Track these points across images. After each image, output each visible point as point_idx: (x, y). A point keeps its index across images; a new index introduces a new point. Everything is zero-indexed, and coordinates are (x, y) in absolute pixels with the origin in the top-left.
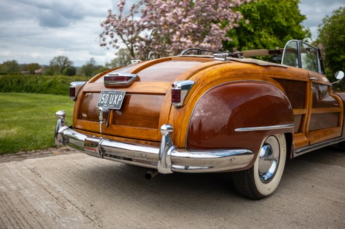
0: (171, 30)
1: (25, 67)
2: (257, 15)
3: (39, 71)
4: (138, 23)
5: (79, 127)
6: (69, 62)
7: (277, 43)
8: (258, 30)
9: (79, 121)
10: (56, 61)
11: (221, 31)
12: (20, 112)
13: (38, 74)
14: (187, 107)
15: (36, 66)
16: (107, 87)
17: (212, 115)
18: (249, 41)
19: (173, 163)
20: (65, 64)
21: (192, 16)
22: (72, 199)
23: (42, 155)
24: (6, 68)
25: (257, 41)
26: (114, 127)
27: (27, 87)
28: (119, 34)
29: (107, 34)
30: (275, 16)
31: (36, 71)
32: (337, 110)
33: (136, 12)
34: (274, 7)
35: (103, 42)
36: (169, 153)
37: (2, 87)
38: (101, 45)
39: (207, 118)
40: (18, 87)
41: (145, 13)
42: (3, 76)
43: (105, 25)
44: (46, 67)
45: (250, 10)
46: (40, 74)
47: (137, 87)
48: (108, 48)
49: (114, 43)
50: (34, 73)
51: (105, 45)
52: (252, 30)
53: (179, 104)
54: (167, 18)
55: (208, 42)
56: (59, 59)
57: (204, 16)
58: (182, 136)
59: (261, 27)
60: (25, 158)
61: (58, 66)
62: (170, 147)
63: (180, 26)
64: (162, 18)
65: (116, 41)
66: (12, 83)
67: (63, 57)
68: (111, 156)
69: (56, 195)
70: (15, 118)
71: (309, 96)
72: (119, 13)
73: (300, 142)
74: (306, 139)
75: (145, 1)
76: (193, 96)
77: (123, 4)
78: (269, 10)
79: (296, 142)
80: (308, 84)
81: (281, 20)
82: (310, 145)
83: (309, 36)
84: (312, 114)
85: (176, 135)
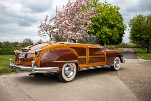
0: (64, 29)
1: (13, 44)
2: (101, 21)
3: (19, 45)
4: (53, 26)
5: (16, 63)
6: (31, 41)
7: (110, 31)
8: (102, 26)
9: (16, 62)
10: (25, 41)
12: (5, 62)
13: (18, 46)
14: (40, 56)
15: (17, 43)
16: (22, 52)
17: (49, 58)
18: (99, 30)
19: (35, 71)
20: (29, 42)
21: (73, 23)
22: (12, 83)
23: (8, 74)
24: (4, 45)
25: (102, 31)
26: (23, 63)
27: (11, 52)
28: (45, 31)
29: (41, 31)
30: (108, 20)
31: (17, 45)
32: (103, 56)
33: (51, 22)
34: (108, 17)
35: (39, 34)
36: (34, 68)
37: (1, 53)
38: (39, 35)
39: (47, 59)
40: (7, 53)
41: (55, 22)
42: (2, 48)
43: (40, 27)
44: (22, 43)
45: (98, 19)
46: (19, 47)
47: (29, 52)
48: (41, 36)
49: (44, 34)
50: (16, 46)
51: (40, 35)
52: (100, 27)
53: (37, 56)
54: (62, 24)
55: (79, 32)
56: (27, 40)
57: (78, 22)
58: (39, 64)
60: (3, 75)
61: (26, 43)
62: (34, 66)
63: (68, 27)
64: (60, 24)
65: (44, 33)
66: (5, 51)
67: (28, 39)
68: (22, 70)
69: (8, 83)
70: (3, 64)
71: (88, 52)
72: (45, 22)
73: (84, 66)
74: (87, 65)
75: (55, 18)
76: (41, 53)
77: (47, 19)
78: (106, 18)
79: (82, 66)
80: (87, 49)
81: (111, 22)
82: (88, 67)
83: (126, 27)
84: (89, 58)
85: (37, 64)
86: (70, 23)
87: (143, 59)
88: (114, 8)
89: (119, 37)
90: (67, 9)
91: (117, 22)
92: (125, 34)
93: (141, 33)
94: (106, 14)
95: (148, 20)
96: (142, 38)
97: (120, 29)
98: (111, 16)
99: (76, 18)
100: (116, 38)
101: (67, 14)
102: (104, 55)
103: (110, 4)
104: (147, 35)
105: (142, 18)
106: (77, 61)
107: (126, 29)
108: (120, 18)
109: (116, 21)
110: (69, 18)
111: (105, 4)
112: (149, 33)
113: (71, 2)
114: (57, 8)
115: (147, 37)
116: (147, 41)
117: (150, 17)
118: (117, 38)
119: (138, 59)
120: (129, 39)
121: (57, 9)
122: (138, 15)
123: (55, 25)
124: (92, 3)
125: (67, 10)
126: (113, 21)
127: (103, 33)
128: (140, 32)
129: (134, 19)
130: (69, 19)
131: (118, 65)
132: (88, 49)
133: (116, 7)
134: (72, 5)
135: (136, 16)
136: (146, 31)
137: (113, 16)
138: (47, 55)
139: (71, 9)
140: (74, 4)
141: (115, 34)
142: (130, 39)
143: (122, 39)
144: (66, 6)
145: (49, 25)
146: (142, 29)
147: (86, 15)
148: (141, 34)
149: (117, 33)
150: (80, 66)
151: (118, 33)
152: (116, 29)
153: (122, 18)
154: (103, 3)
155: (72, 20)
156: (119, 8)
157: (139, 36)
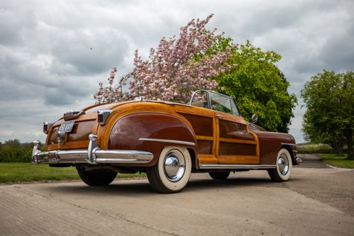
2: (238, 84)
4: (127, 94)
5: (49, 149)
7: (259, 107)
8: (241, 97)
9: (50, 145)
11: (200, 97)
14: (108, 125)
16: (66, 121)
19: (97, 157)
21: (174, 86)
26: (68, 144)
30: (255, 83)
33: (124, 84)
34: (253, 75)
36: (94, 151)
41: (133, 85)
43: (97, 97)
45: (231, 79)
47: (82, 118)
53: (102, 123)
54: (150, 88)
57: (185, 85)
58: (105, 143)
59: (243, 94)
62: (95, 147)
63: (163, 94)
71: (216, 128)
72: (109, 85)
73: (208, 159)
74: (215, 159)
75: (132, 74)
76: (111, 120)
77: (113, 77)
78: (249, 79)
79: (203, 159)
80: (214, 120)
81: (261, 87)
82: (219, 164)
83: (296, 101)
84: (220, 142)
85: (100, 142)
86: (168, 87)
87: (342, 167)
88: (268, 56)
89: (280, 121)
90: (160, 55)
91: (275, 89)
92: (293, 117)
93: (331, 113)
94: (249, 68)
95: (345, 84)
96: (335, 124)
97: (281, 104)
98: (261, 72)
99: (181, 76)
100: (274, 125)
101: (160, 67)
102: (253, 139)
103: (259, 49)
104: (346, 117)
105: (332, 78)
106: (193, 144)
107: (295, 104)
108: (281, 79)
109: (274, 86)
110: (164, 75)
111: (246, 48)
112: (350, 112)
113: (168, 40)
114: (136, 55)
115: (347, 121)
116: (348, 132)
117: (350, 76)
118: (277, 125)
119: (329, 168)
120: (303, 133)
121: (137, 57)
122: (323, 73)
123: (133, 92)
124: (218, 46)
125: (160, 58)
126: (266, 85)
127: (243, 111)
128: (328, 110)
129: (313, 82)
130: (164, 77)
131: (287, 167)
132: (217, 120)
133: (272, 55)
134: (171, 48)
135: (319, 75)
136: (344, 107)
137: (265, 75)
138: (125, 126)
139: (169, 56)
140: (175, 44)
141: (271, 114)
142: (304, 131)
143: (288, 129)
144: (156, 50)
145: (119, 90)
146: (333, 104)
147: (205, 70)
148: (332, 116)
149: (275, 114)
150: (200, 157)
151: (278, 113)
152: (273, 102)
153: (284, 81)
154: (242, 46)
155: (172, 79)
156: (277, 57)
157: (329, 120)
